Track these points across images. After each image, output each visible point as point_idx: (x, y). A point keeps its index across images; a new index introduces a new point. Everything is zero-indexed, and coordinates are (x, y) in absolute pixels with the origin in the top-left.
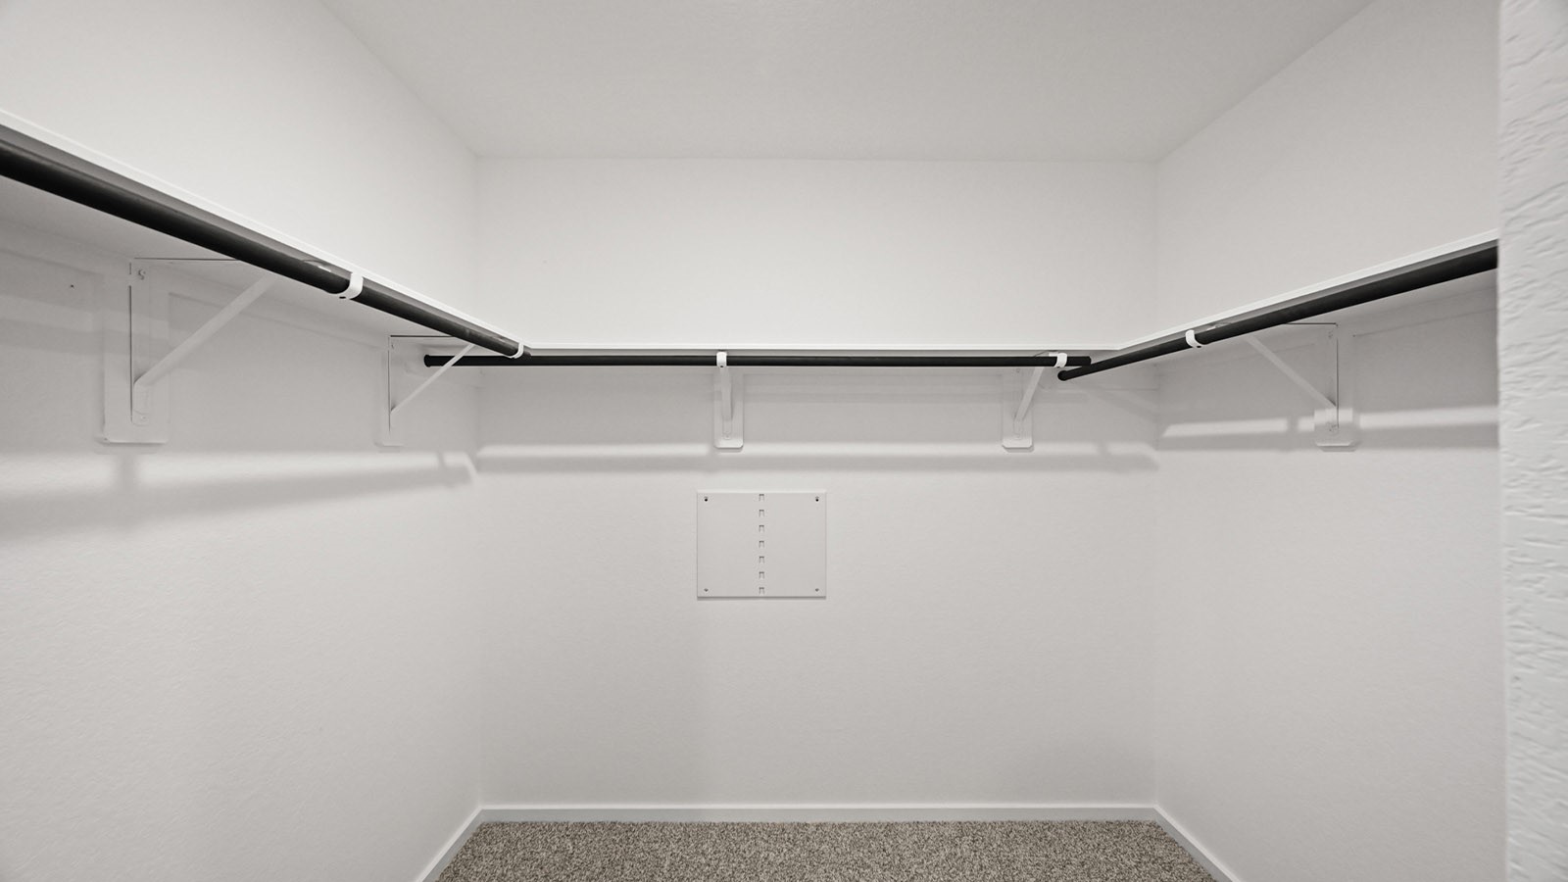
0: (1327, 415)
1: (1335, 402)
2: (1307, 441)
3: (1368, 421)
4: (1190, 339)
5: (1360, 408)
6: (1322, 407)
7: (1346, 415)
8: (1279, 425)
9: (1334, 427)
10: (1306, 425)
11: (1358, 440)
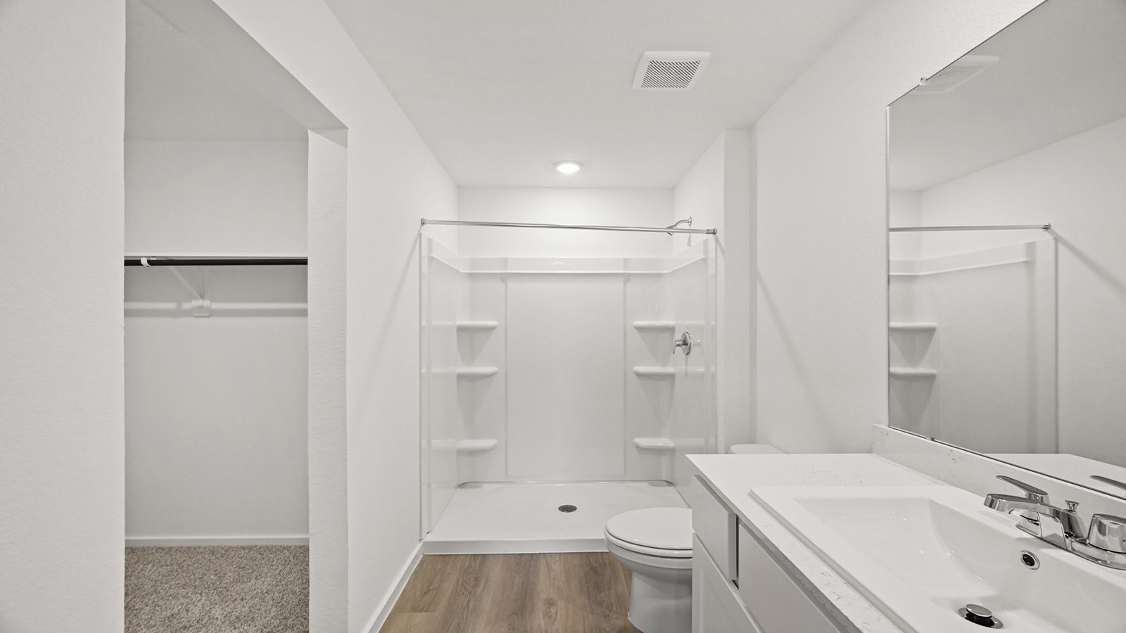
0: (197, 303)
1: (202, 297)
2: (189, 313)
3: (216, 306)
4: (144, 261)
5: (212, 300)
6: (197, 299)
7: (206, 303)
8: (171, 306)
9: (201, 308)
10: (186, 306)
11: (212, 313)
